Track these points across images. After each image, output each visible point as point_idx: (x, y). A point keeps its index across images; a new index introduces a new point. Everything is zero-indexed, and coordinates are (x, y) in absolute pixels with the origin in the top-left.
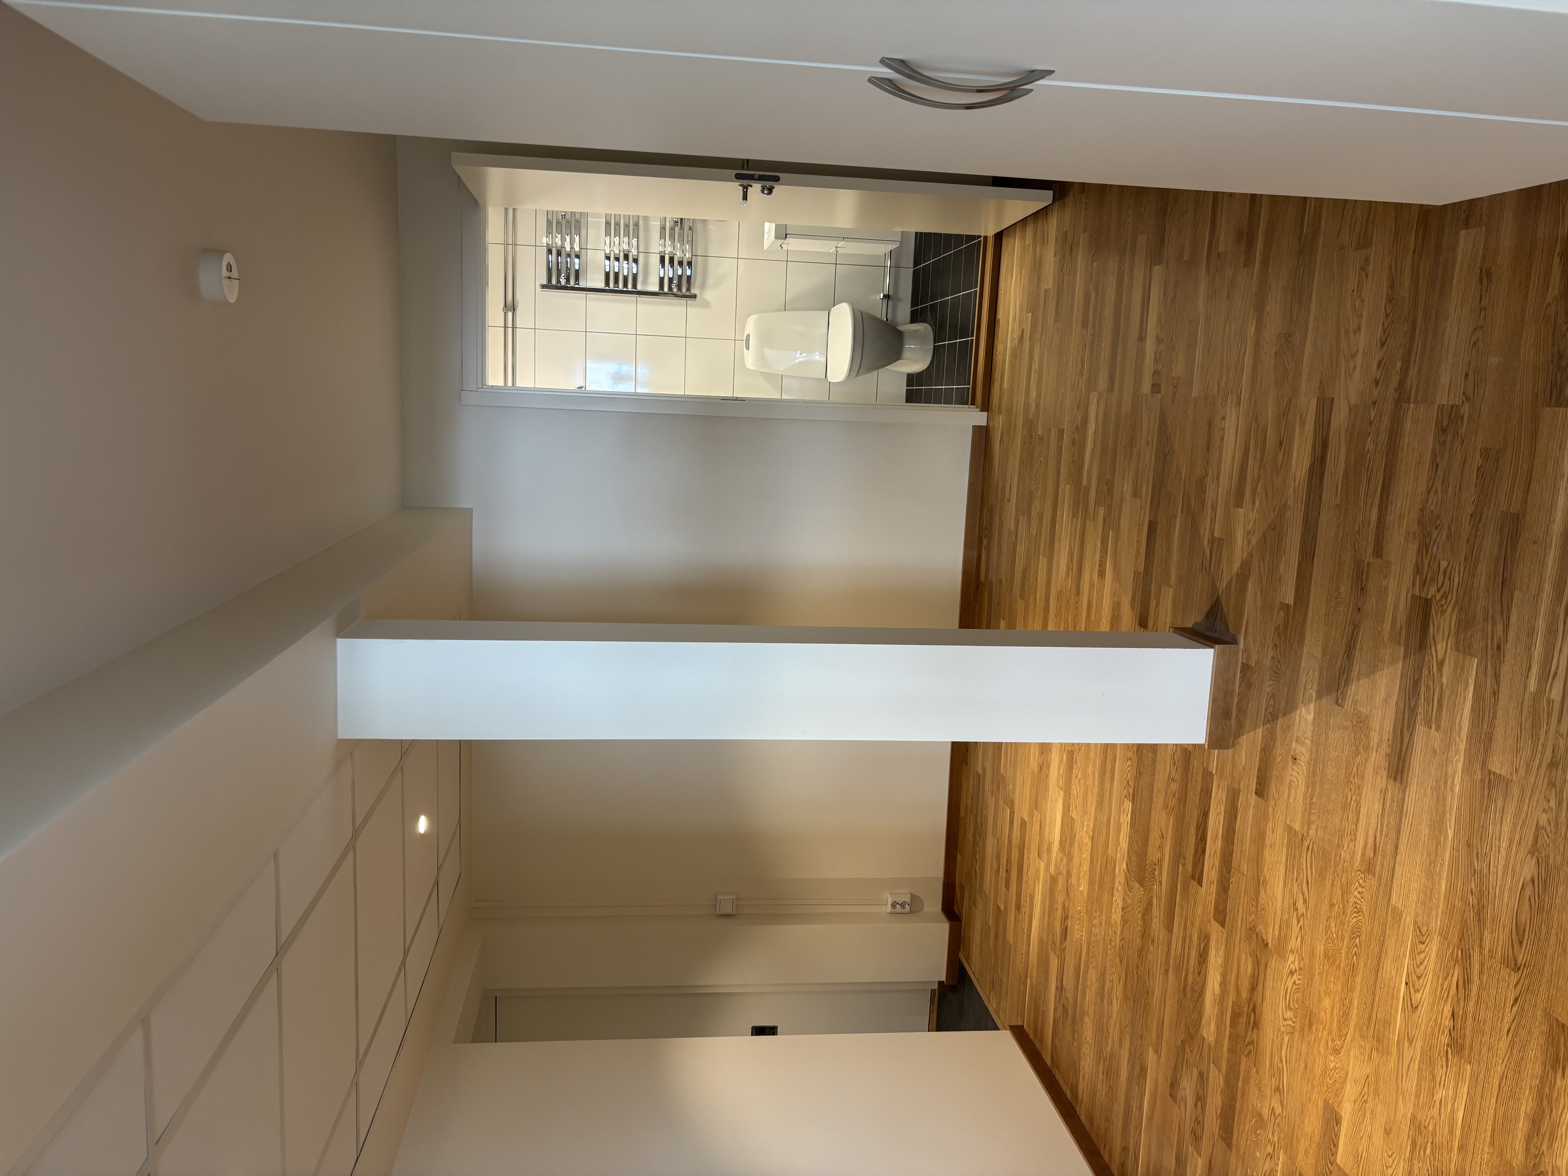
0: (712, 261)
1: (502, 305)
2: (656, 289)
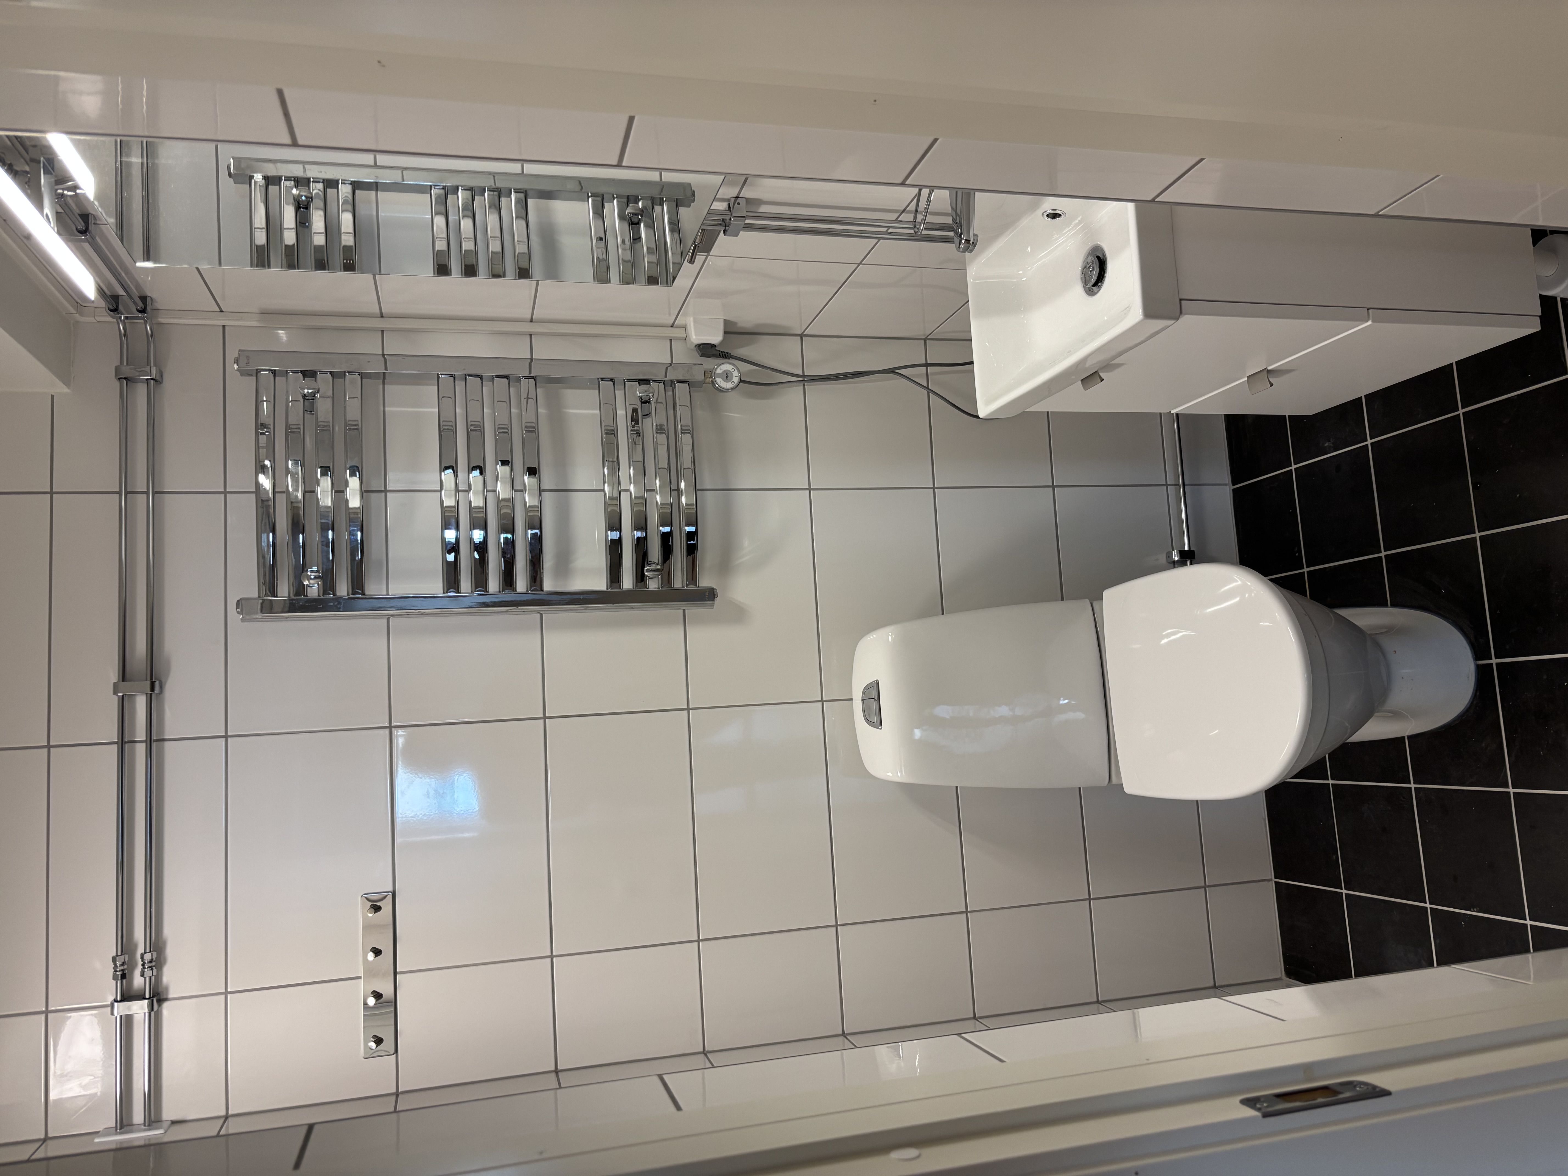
0: (743, 500)
1: (113, 676)
2: (600, 583)
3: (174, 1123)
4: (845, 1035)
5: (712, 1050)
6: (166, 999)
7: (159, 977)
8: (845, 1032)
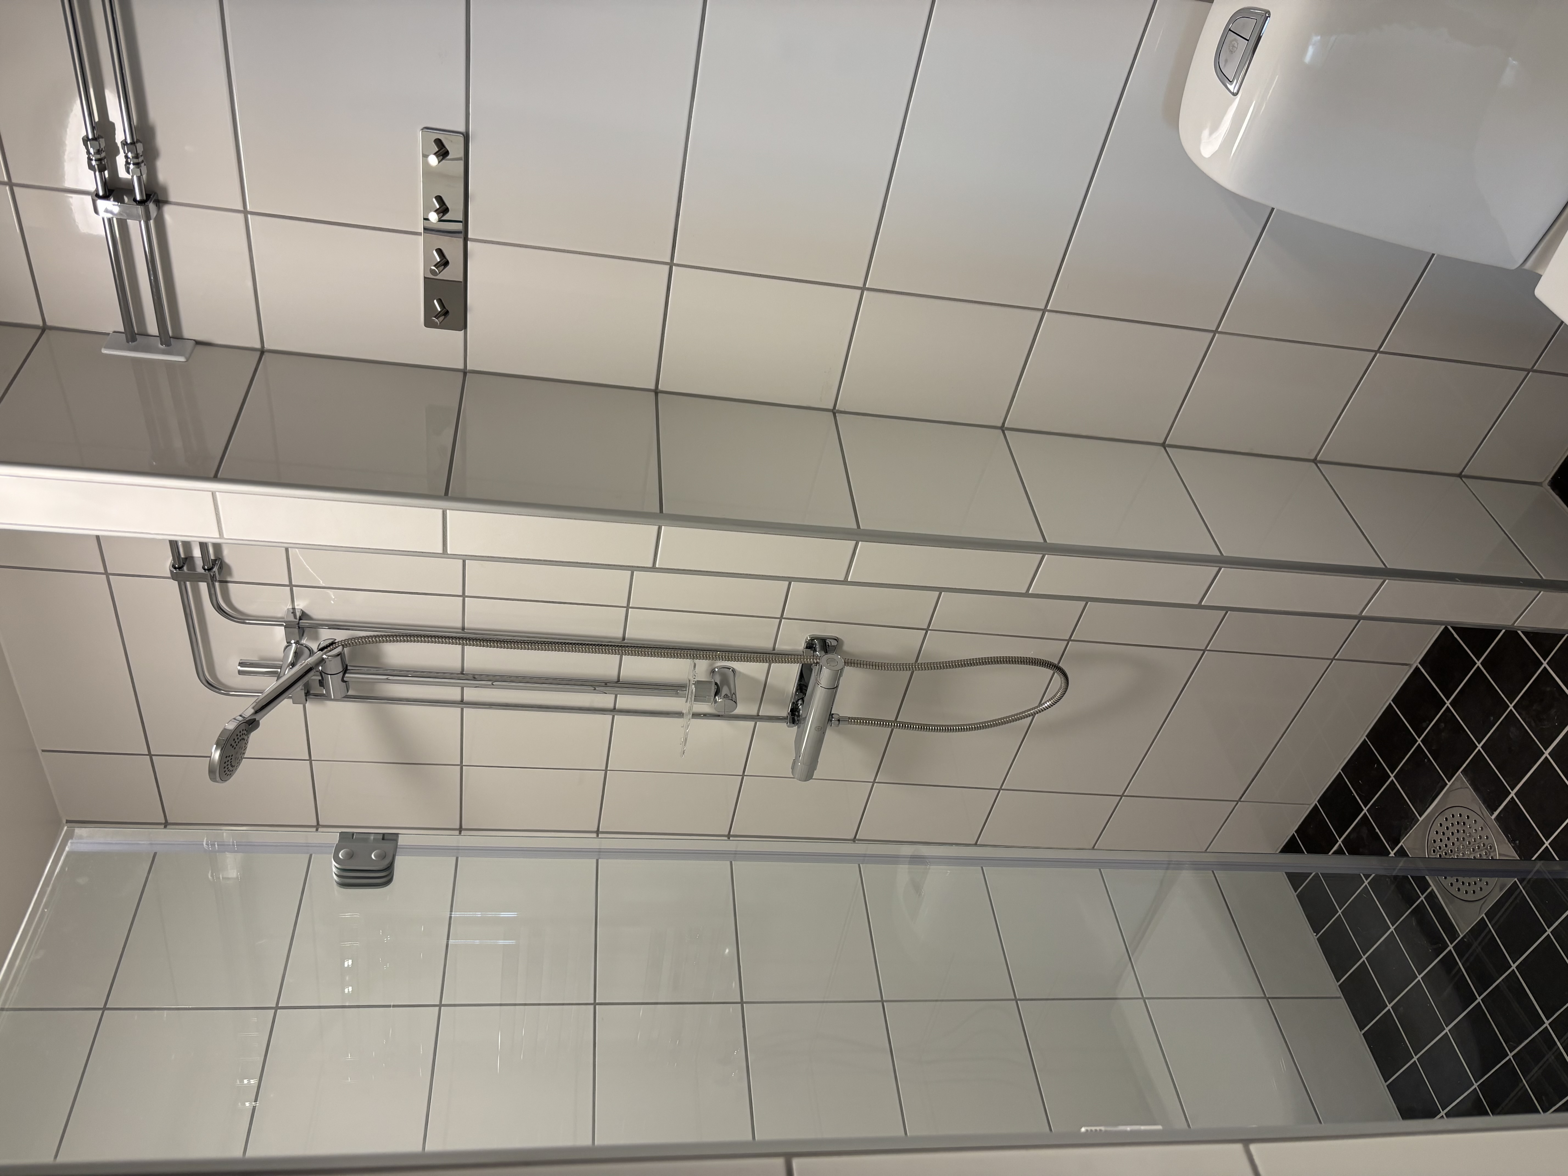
3: (198, 343)
4: (1004, 429)
5: (843, 410)
6: (167, 202)
7: (152, 172)
8: (1005, 426)
